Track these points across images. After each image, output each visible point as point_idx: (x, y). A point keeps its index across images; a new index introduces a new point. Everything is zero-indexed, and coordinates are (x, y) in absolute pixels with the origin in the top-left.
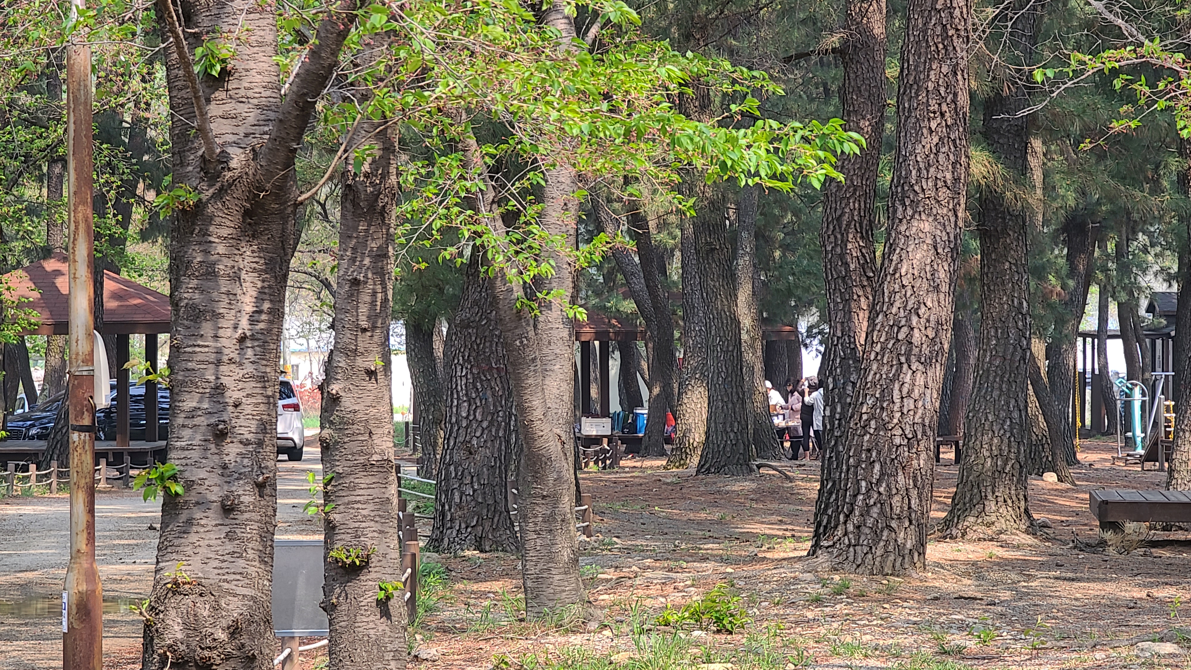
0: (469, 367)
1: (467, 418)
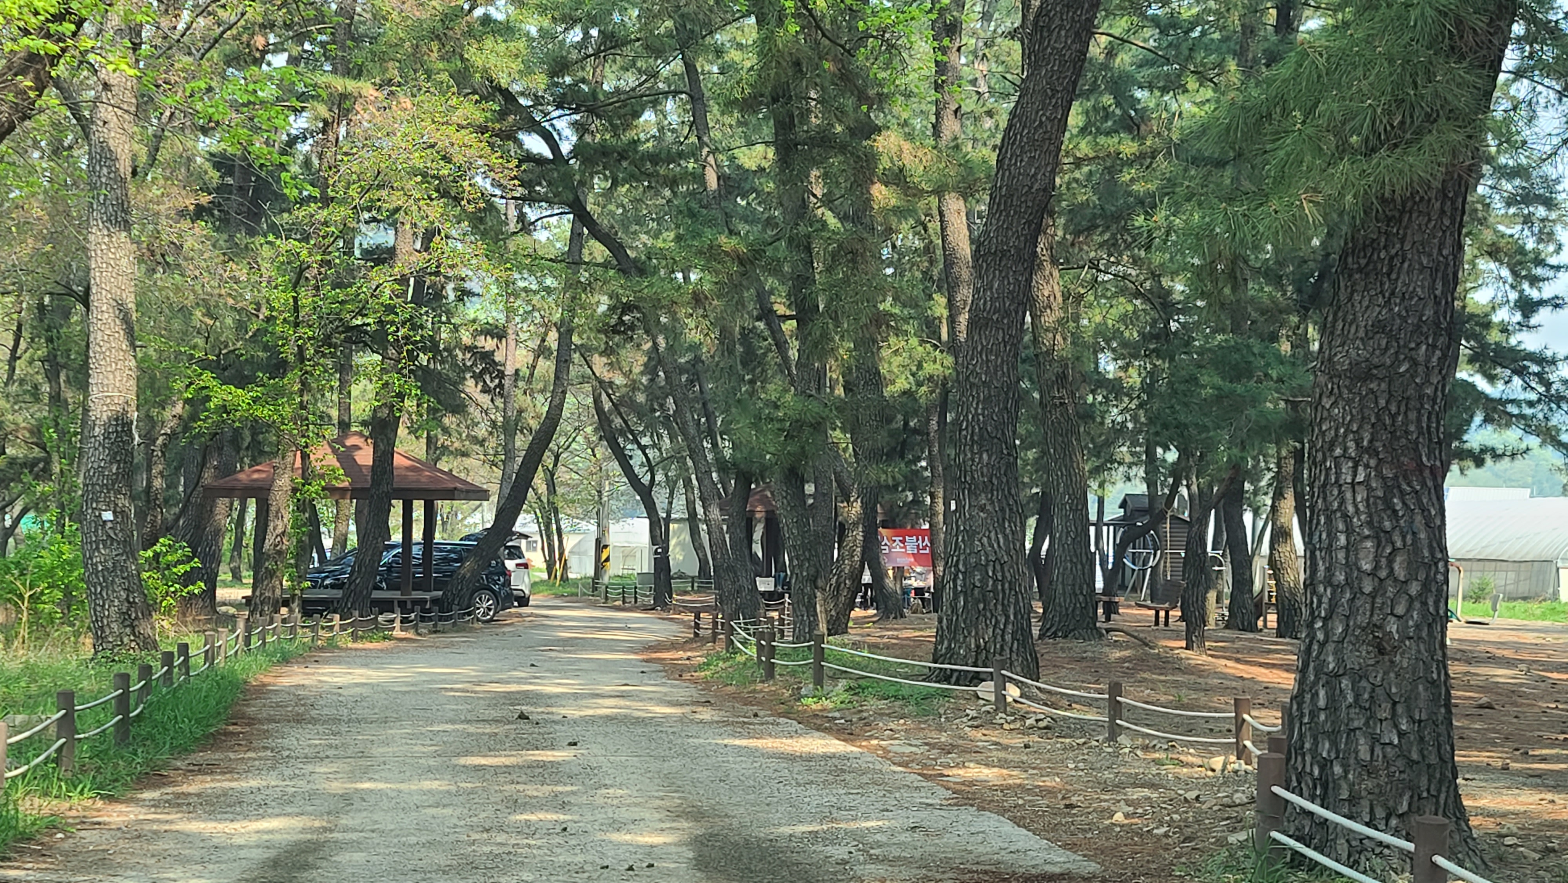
0: (1373, 463)
1: (1373, 574)
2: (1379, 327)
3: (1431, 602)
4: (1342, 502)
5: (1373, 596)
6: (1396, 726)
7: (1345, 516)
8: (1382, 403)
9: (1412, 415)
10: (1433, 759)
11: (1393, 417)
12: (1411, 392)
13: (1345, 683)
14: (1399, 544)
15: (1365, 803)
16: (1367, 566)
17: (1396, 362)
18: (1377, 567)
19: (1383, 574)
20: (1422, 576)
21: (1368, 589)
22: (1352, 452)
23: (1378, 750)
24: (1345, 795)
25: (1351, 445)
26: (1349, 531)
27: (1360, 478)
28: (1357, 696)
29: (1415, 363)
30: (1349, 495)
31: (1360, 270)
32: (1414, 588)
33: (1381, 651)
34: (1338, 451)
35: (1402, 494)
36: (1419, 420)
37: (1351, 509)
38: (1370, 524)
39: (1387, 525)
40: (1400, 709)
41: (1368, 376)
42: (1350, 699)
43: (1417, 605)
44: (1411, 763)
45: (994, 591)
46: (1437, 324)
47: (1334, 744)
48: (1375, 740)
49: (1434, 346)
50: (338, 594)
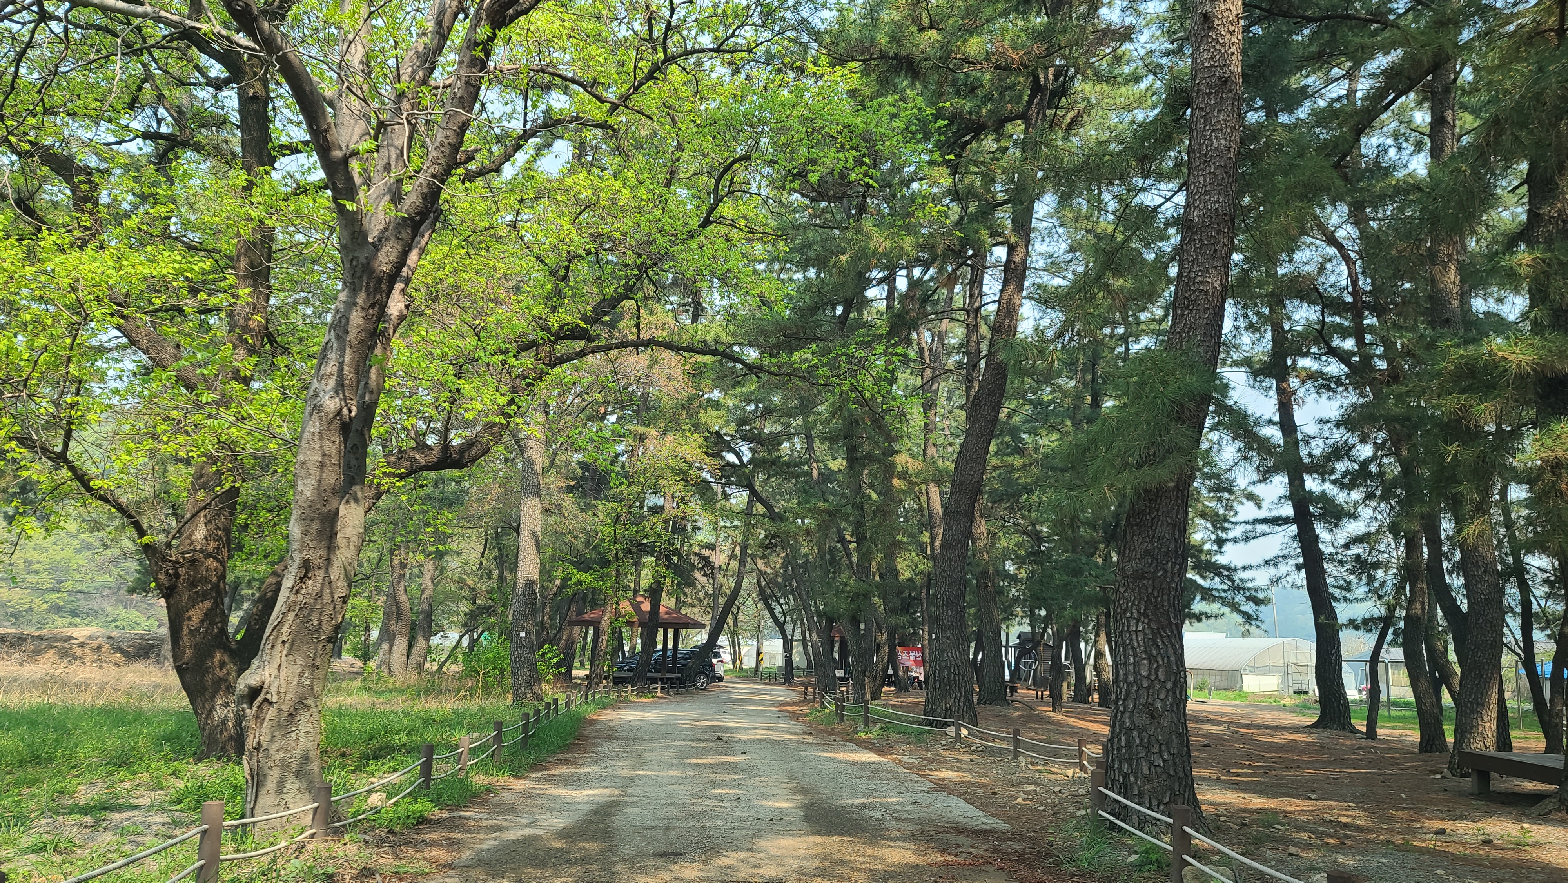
0: (1146, 621)
1: (1148, 677)
2: (1147, 553)
3: (1178, 692)
4: (1131, 640)
5: (1148, 688)
6: (1162, 757)
7: (1133, 648)
8: (1150, 591)
9: (1166, 597)
10: (1181, 775)
11: (1156, 598)
12: (1164, 585)
13: (1135, 733)
14: (1161, 662)
15: (1147, 797)
16: (1144, 674)
17: (1157, 571)
18: (1150, 674)
19: (1153, 677)
20: (1173, 679)
21: (1145, 685)
22: (1135, 615)
23: (1153, 769)
24: (1136, 792)
25: (1135, 611)
26: (1135, 655)
27: (1140, 628)
28: (1141, 740)
29: (1166, 571)
30: (1134, 637)
31: (1137, 525)
32: (1169, 685)
33: (1153, 717)
34: (1128, 615)
35: (1162, 637)
36: (1169, 599)
37: (1136, 644)
38: (1145, 652)
39: (1154, 652)
40: (1163, 748)
41: (1142, 577)
42: (1138, 742)
43: (1171, 694)
44: (1170, 776)
45: (954, 680)
46: (1177, 552)
47: (1130, 765)
48: (1151, 764)
49: (1175, 563)
50: (631, 674)
